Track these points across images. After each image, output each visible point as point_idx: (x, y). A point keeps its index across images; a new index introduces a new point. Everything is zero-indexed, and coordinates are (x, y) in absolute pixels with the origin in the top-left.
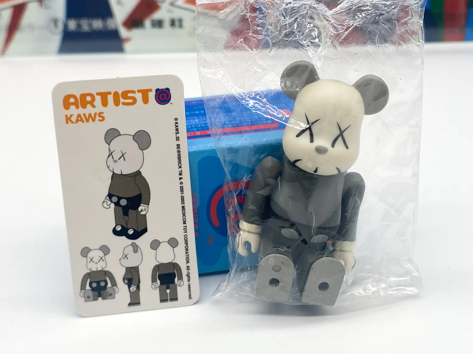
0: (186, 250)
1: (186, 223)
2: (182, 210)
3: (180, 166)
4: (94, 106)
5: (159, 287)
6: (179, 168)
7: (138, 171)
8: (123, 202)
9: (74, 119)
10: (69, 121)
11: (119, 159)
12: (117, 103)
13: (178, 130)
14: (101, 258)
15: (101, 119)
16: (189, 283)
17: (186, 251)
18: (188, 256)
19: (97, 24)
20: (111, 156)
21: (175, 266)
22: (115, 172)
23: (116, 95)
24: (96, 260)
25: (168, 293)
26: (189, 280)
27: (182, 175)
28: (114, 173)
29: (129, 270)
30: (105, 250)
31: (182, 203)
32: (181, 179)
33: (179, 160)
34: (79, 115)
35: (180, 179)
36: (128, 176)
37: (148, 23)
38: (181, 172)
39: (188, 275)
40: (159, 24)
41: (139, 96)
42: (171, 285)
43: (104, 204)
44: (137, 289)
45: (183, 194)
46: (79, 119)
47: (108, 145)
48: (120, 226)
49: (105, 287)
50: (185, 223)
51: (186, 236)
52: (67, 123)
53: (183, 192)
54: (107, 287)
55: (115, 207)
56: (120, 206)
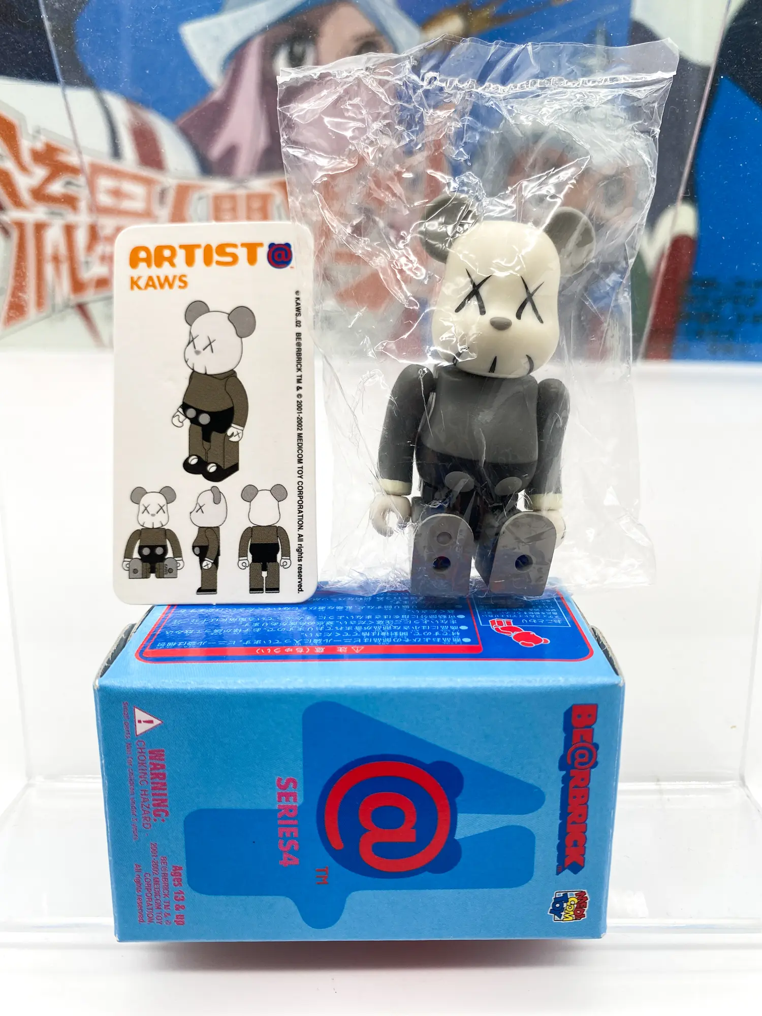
0: (299, 507)
1: (302, 463)
2: (298, 439)
3: (299, 368)
4: (173, 265)
5: (250, 565)
6: (297, 371)
7: (232, 370)
8: (205, 419)
9: (142, 283)
10: (135, 288)
11: (204, 350)
12: (208, 261)
13: (300, 309)
14: (161, 508)
15: (182, 285)
16: (300, 563)
17: (300, 509)
18: (301, 518)
20: (192, 344)
21: (280, 532)
22: (196, 369)
23: (208, 249)
24: (153, 509)
25: (265, 578)
26: (300, 558)
27: (301, 382)
28: (194, 371)
29: (203, 531)
30: (169, 494)
31: (298, 429)
32: (299, 388)
33: (299, 358)
34: (150, 278)
35: (298, 390)
36: (215, 378)
38: (300, 378)
39: (300, 550)
41: (242, 253)
42: (270, 565)
43: (174, 419)
44: (214, 566)
45: (300, 414)
46: (150, 283)
47: (189, 326)
48: (196, 457)
49: (162, 558)
50: (302, 461)
51: (301, 483)
52: (132, 288)
53: (302, 411)
54: (166, 557)
55: (191, 425)
56: (199, 424)
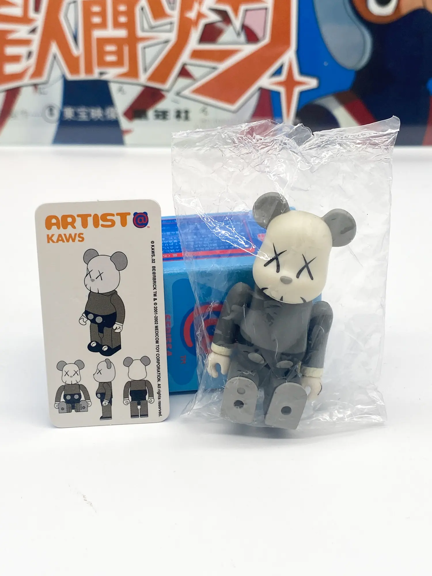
0: (158, 369)
1: (158, 343)
2: (155, 329)
3: (155, 287)
4: (74, 227)
5: (131, 403)
6: (154, 290)
7: (114, 290)
8: (99, 320)
9: (55, 238)
10: (50, 241)
11: (96, 278)
12: (96, 225)
13: (154, 252)
14: (76, 372)
15: (81, 239)
16: (160, 400)
17: (158, 370)
18: (159, 375)
19: (96, 113)
20: (89, 275)
21: (146, 383)
24: (71, 373)
25: (139, 410)
26: (159, 398)
27: (156, 296)
29: (102, 384)
30: (80, 364)
31: (155, 323)
32: (155, 299)
33: (154, 281)
35: (154, 300)
36: (104, 295)
37: (151, 113)
38: (155, 293)
39: (159, 393)
40: (163, 115)
41: (117, 219)
42: (142, 402)
43: (80, 320)
44: (109, 404)
45: (156, 315)
46: (60, 238)
47: (87, 265)
48: (95, 342)
49: (79, 400)
50: (158, 342)
51: (158, 355)
52: (49, 242)
53: (157, 313)
54: (81, 400)
55: (91, 324)
56: (96, 323)
